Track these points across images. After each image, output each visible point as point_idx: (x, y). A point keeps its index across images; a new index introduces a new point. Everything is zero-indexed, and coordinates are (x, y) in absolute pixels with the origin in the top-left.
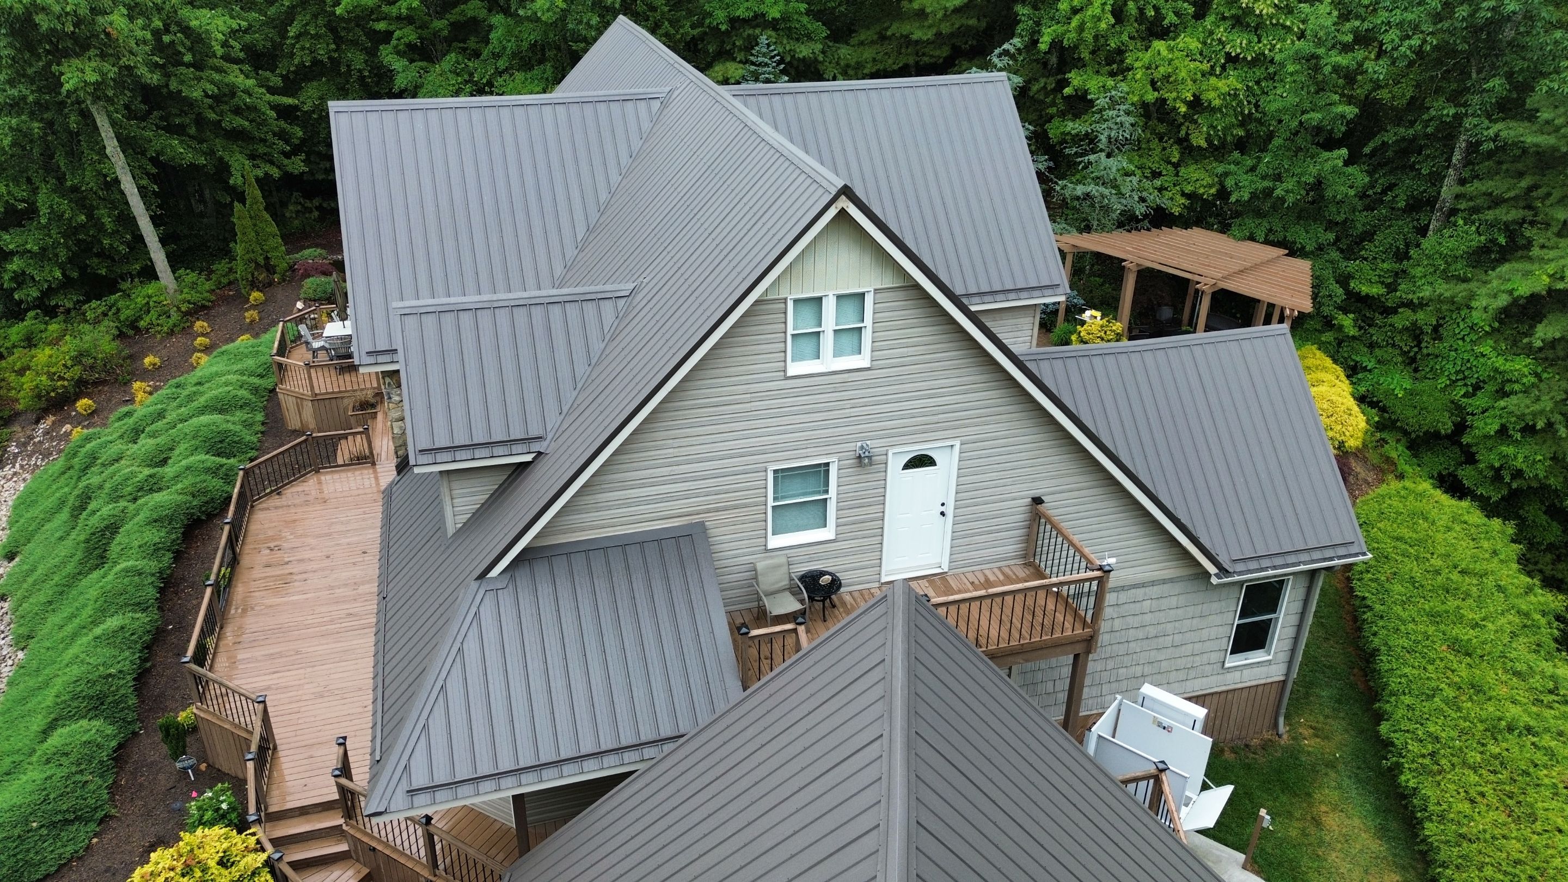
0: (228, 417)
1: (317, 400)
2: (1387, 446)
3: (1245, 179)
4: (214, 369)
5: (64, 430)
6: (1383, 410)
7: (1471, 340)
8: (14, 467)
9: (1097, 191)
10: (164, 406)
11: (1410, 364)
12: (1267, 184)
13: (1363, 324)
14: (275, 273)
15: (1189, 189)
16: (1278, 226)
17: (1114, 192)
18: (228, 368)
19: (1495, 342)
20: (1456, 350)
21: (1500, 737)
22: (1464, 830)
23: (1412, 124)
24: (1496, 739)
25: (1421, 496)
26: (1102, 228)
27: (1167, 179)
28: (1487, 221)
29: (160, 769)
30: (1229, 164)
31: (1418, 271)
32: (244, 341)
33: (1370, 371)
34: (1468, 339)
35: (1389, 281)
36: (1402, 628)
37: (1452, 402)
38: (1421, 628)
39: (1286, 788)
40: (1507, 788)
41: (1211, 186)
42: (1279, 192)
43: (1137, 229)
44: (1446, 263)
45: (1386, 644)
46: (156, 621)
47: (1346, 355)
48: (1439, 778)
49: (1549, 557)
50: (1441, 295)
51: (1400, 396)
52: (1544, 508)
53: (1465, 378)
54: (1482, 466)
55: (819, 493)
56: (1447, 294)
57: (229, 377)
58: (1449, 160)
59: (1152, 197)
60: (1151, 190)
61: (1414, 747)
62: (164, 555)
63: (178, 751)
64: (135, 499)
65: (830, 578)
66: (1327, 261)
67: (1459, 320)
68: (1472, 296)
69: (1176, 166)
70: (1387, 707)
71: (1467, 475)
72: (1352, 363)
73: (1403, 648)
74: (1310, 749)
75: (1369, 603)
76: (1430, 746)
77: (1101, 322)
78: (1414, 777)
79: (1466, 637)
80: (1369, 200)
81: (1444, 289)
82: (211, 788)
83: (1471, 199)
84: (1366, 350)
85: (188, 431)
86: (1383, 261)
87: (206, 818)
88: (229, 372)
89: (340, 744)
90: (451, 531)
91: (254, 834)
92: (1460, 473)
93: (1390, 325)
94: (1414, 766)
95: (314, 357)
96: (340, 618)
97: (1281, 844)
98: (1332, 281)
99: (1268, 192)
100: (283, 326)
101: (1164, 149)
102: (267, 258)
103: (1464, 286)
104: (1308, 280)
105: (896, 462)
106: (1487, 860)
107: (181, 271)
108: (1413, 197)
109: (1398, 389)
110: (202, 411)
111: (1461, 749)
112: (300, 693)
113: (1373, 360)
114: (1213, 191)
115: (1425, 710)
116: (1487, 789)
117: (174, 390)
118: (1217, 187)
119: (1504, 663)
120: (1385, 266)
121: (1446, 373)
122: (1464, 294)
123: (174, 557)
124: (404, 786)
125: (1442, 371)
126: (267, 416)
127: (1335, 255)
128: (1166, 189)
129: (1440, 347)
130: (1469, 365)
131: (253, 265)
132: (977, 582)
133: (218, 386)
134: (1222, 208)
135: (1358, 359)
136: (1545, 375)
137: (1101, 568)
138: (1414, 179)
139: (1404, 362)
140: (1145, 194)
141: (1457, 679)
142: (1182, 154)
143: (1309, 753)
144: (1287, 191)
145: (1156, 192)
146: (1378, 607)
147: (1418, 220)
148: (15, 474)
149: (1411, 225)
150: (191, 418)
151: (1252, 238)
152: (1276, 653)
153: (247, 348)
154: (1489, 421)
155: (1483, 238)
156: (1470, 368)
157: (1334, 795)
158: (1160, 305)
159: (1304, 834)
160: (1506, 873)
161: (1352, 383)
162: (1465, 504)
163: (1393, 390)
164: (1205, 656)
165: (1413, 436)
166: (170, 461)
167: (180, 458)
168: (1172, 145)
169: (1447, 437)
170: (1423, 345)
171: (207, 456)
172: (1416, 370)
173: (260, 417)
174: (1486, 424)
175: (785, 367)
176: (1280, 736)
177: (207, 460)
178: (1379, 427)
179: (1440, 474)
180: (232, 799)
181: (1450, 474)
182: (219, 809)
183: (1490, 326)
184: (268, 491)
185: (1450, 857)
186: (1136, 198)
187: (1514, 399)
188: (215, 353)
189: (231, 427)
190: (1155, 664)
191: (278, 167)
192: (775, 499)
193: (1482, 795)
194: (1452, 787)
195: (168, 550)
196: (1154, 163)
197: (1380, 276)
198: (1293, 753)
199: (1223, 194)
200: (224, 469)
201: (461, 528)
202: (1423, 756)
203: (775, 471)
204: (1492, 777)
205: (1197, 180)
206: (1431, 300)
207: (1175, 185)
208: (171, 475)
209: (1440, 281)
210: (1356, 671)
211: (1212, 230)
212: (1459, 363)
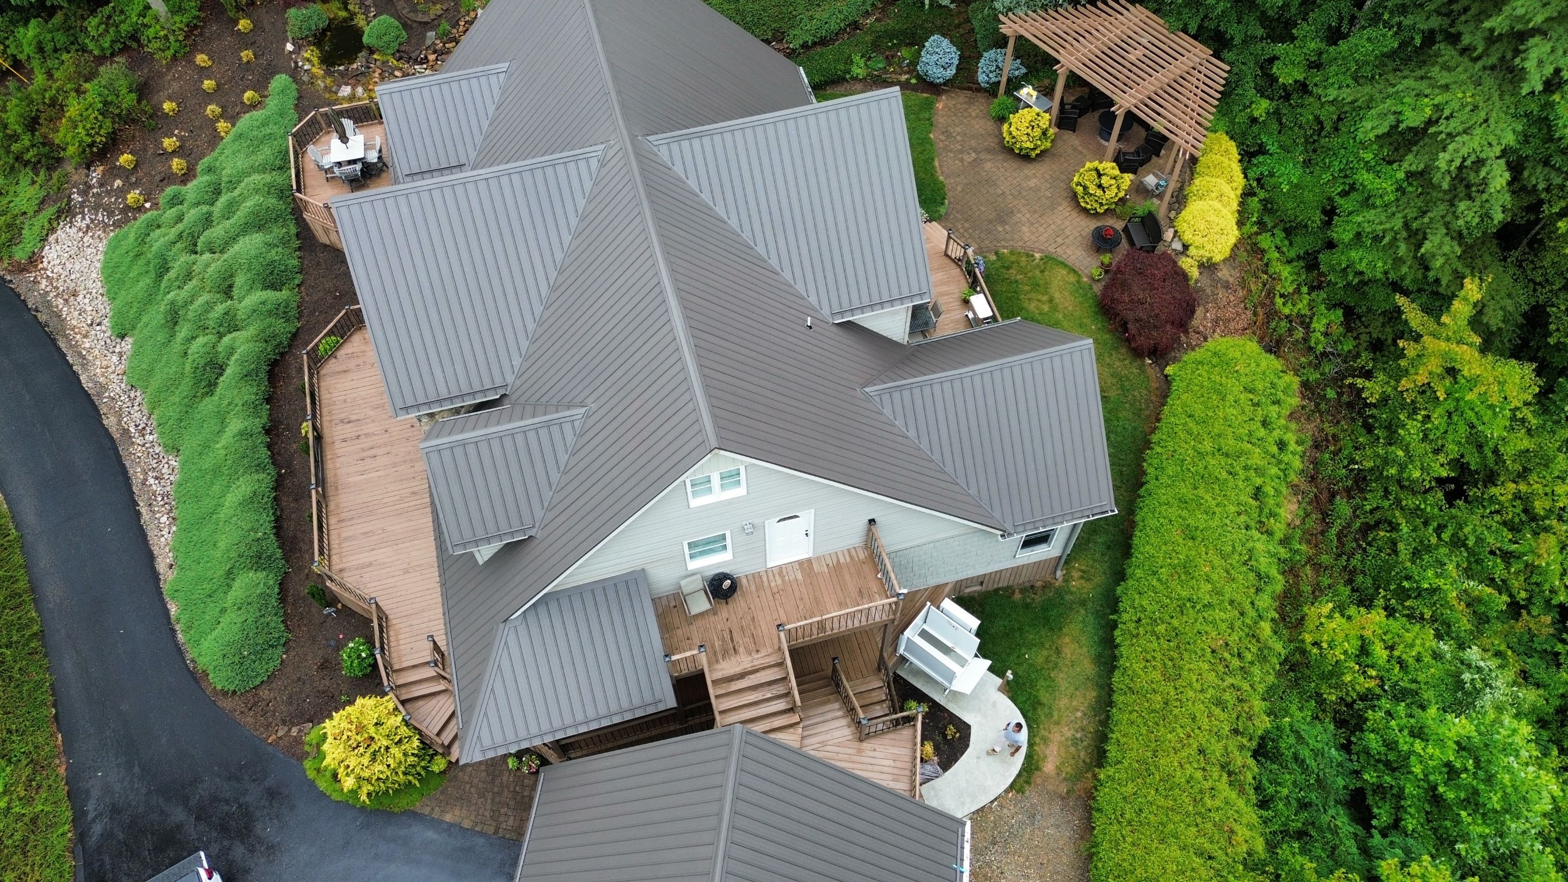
5: (116, 185)
8: (83, 218)
20: (1346, 148)
21: (1185, 611)
22: (1132, 685)
33: (1271, 155)
37: (1328, 199)
40: (1172, 653)
45: (1144, 521)
46: (274, 474)
48: (1134, 641)
51: (1285, 189)
53: (1346, 176)
55: (719, 544)
61: (1129, 612)
62: (262, 409)
63: (322, 601)
64: (221, 336)
65: (730, 580)
66: (1251, 54)
70: (1128, 572)
73: (1151, 529)
74: (1074, 590)
75: (1148, 477)
76: (1139, 614)
78: (1122, 635)
79: (1197, 524)
82: (353, 643)
84: (1275, 128)
88: (254, 168)
89: (430, 640)
90: (481, 562)
91: (390, 700)
96: (407, 497)
100: (293, 141)
105: (772, 521)
106: (1137, 707)
109: (1286, 182)
110: (246, 227)
113: (1276, 144)
120: (1313, 45)
121: (1332, 169)
123: (268, 406)
124: (479, 747)
125: (1329, 167)
126: (299, 231)
129: (1336, 141)
132: (831, 565)
133: (250, 191)
135: (1264, 140)
136: (1409, 189)
143: (1072, 593)
146: (1151, 484)
148: (88, 227)
150: (238, 236)
151: (1185, 31)
152: (1054, 546)
154: (1349, 225)
156: (1352, 169)
157: (1077, 629)
159: (1047, 660)
163: (1281, 183)
164: (1001, 555)
165: (1288, 224)
166: (235, 290)
167: (242, 293)
169: (1315, 231)
170: (1323, 134)
171: (265, 292)
172: (1309, 162)
173: (293, 230)
174: (1346, 227)
176: (1055, 578)
177: (266, 300)
185: (1119, 700)
187: (1371, 214)
192: (690, 551)
195: (264, 403)
198: (1061, 593)
202: (1132, 621)
203: (689, 543)
208: (241, 312)
212: (1344, 162)
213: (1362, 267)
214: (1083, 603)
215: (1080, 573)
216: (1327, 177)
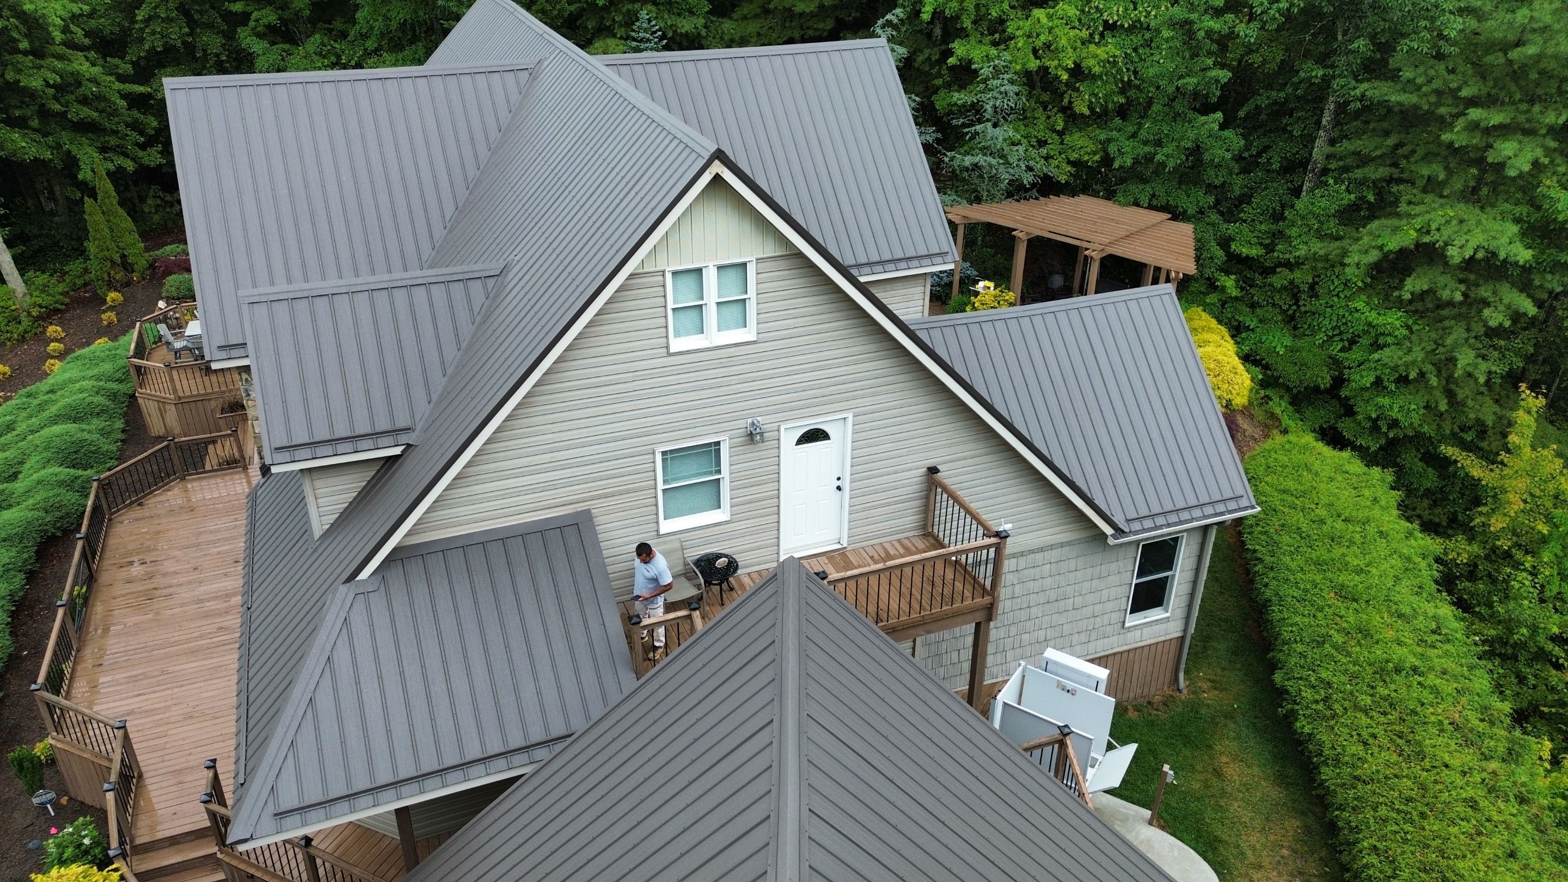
0: (84, 426)
1: (180, 403)
2: (1271, 403)
3: (1128, 146)
4: (67, 375)
6: (1266, 367)
7: (1346, 296)
9: (985, 161)
10: (13, 417)
11: (1289, 322)
12: (1147, 149)
13: (1244, 285)
14: (133, 271)
15: (1074, 156)
16: (1160, 190)
17: (1001, 161)
18: (83, 374)
19: (1368, 297)
20: (1332, 306)
21: (1388, 679)
22: (1358, 772)
23: (1282, 87)
24: (1385, 681)
25: (1305, 448)
26: (992, 198)
27: (1052, 148)
28: (1356, 179)
29: (16, 806)
30: (1111, 131)
31: (1294, 232)
32: (102, 344)
33: (1253, 330)
34: (1342, 295)
35: (1267, 241)
36: (1291, 578)
37: (1330, 357)
38: (1309, 576)
39: (1188, 741)
40: (1397, 728)
41: (1095, 153)
42: (1159, 157)
43: (1025, 198)
44: (1322, 223)
45: (1277, 594)
46: (8, 647)
47: (1230, 315)
48: (1332, 723)
49: (1426, 503)
50: (1315, 254)
51: (1281, 353)
52: (1419, 456)
53: (1341, 333)
54: (1360, 417)
55: (711, 473)
56: (1322, 253)
57: (84, 383)
58: (1318, 122)
59: (1039, 166)
60: (1038, 159)
61: (1308, 694)
62: (15, 576)
63: (35, 786)
65: (726, 559)
66: (1208, 224)
67: (1333, 277)
68: (1345, 253)
69: (1061, 134)
70: (1280, 656)
71: (1346, 428)
72: (1236, 323)
73: (1293, 597)
74: (1209, 702)
75: (1259, 555)
76: (1322, 692)
77: (994, 293)
78: (1309, 723)
79: (1352, 584)
80: (1246, 163)
81: (1318, 247)
82: (72, 824)
83: (1341, 159)
84: (1248, 309)
85: (38, 442)
86: (1261, 223)
87: (66, 855)
88: (84, 378)
89: (208, 768)
90: (317, 533)
91: (116, 870)
92: (1340, 425)
93: (1270, 285)
94: (1308, 712)
95: (176, 358)
96: (210, 633)
97: (1185, 798)
98: (1213, 243)
99: (1149, 158)
100: (141, 326)
101: (1049, 117)
102: (123, 256)
103: (1338, 243)
104: (1191, 243)
105: (789, 437)
106: (1381, 800)
107: (31, 274)
108: (1286, 158)
109: (1279, 346)
110: (55, 420)
111: (1351, 693)
112: (166, 715)
113: (1255, 319)
114: (1097, 158)
115: (1317, 657)
116: (1379, 731)
117: (25, 399)
118: (1102, 153)
119: (1389, 607)
120: (1263, 227)
121: (1323, 330)
122: (1338, 251)
123: (26, 578)
124: (271, 809)
125: (1320, 329)
126: (127, 422)
127: (1214, 217)
128: (1052, 157)
129: (1316, 304)
130: (1344, 321)
131: (108, 263)
132: (876, 557)
133: (72, 393)
134: (1106, 175)
135: (1241, 319)
136: (1415, 328)
137: (997, 534)
138: (1286, 141)
139: (1284, 320)
140: (1032, 163)
141: (1345, 625)
142: (1066, 122)
143: (1208, 706)
144: (1167, 156)
145: (1043, 161)
146: (1268, 559)
147: (1292, 182)
149: (1285, 187)
150: (42, 428)
151: (1137, 204)
152: (1173, 610)
153: (103, 351)
154: (1364, 374)
155: (1353, 196)
156: (1346, 324)
157: (1233, 746)
158: (1051, 274)
159: (1207, 787)
160: (1399, 811)
161: (1237, 343)
162: (1346, 454)
163: (1275, 348)
164: (1106, 617)
165: (1295, 391)
166: (20, 476)
167: (31, 472)
168: (1056, 114)
169: (1327, 391)
170: (1301, 303)
171: (61, 469)
172: (1295, 328)
173: (119, 424)
174: (1362, 377)
175: (668, 342)
176: (1179, 691)
177: (60, 472)
178: (1264, 384)
179: (1321, 428)
180: (95, 833)
181: (1331, 427)
182: (82, 844)
183: (1363, 281)
184: (128, 502)
185: (1346, 799)
186: (1024, 168)
187: (1387, 352)
188: (69, 358)
189: (86, 435)
190: (1057, 628)
191: (133, 160)
192: (665, 482)
193: (1374, 736)
194: (1346, 730)
195: (20, 571)
196: (1040, 130)
197: (1258, 237)
198: (1194, 707)
199: (1107, 160)
200: (79, 481)
201: (328, 530)
202: (1317, 702)
203: (664, 453)
204: (1383, 719)
205: (1082, 148)
206: (1306, 259)
207: (1060, 153)
208: (21, 490)
209: (1314, 240)
210: (1250, 622)
211: (1098, 197)
212: (1335, 319)
213: (1395, 413)
214: (1229, 716)
215: (1209, 684)
216: (1321, 337)
